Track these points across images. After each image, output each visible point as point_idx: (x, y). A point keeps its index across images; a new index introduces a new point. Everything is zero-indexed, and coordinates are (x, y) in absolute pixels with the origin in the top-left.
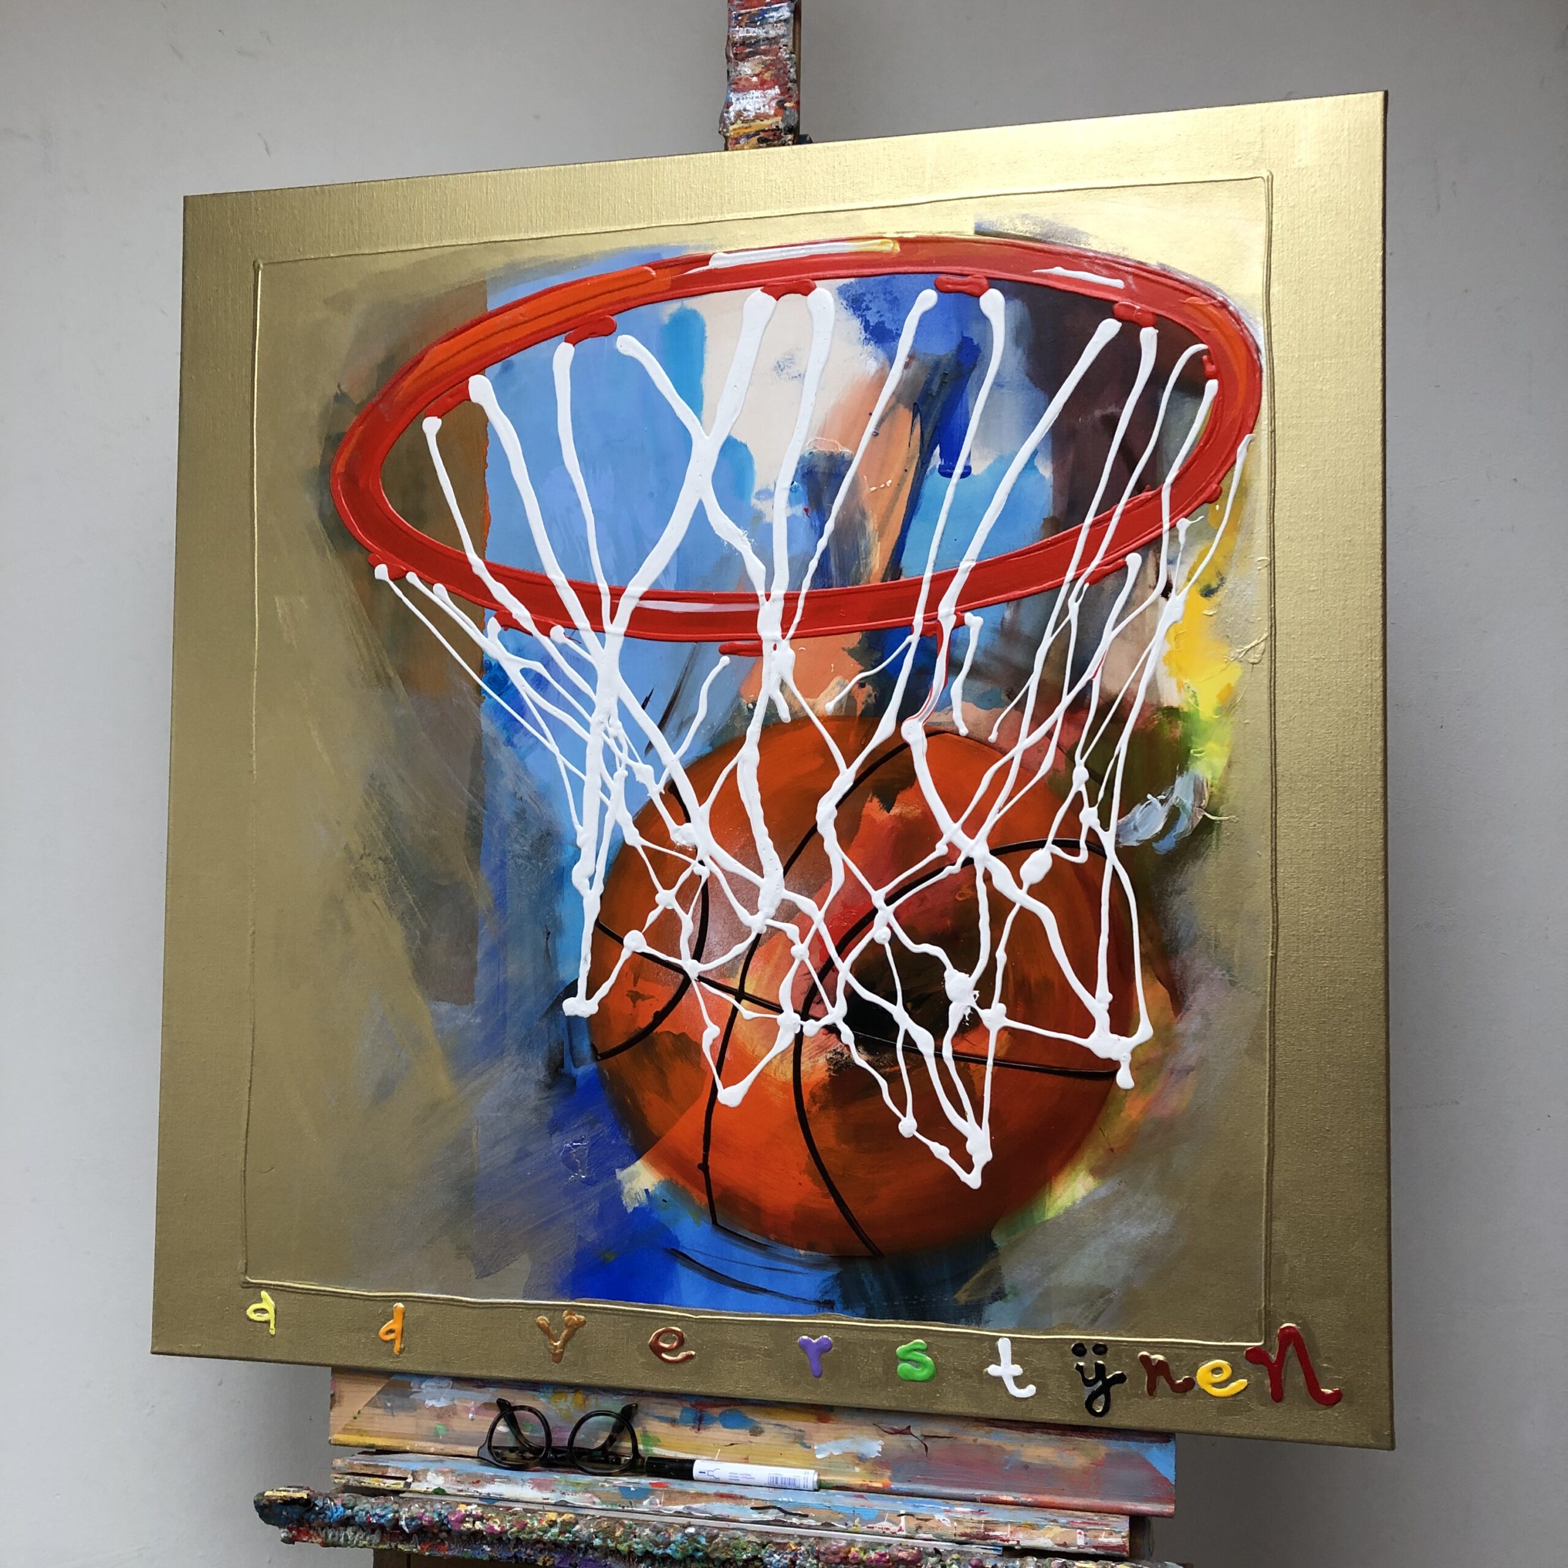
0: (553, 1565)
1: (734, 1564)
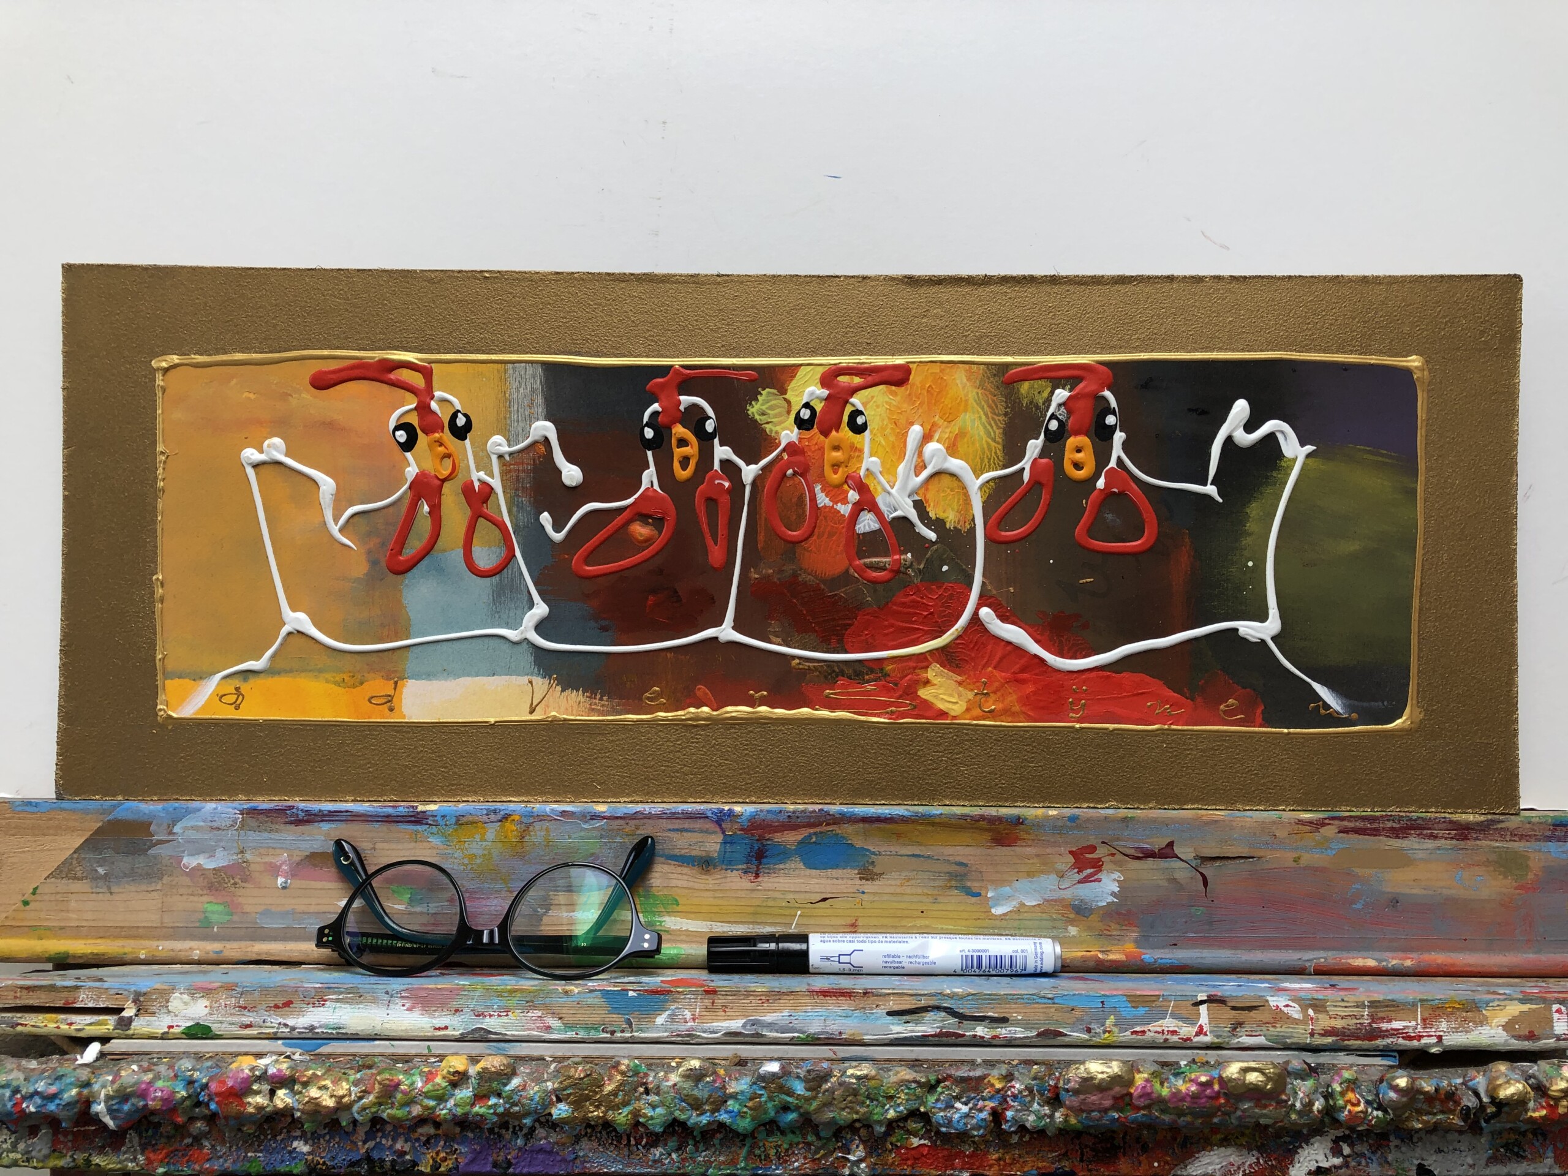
0: (456, 1168)
1: (863, 1132)
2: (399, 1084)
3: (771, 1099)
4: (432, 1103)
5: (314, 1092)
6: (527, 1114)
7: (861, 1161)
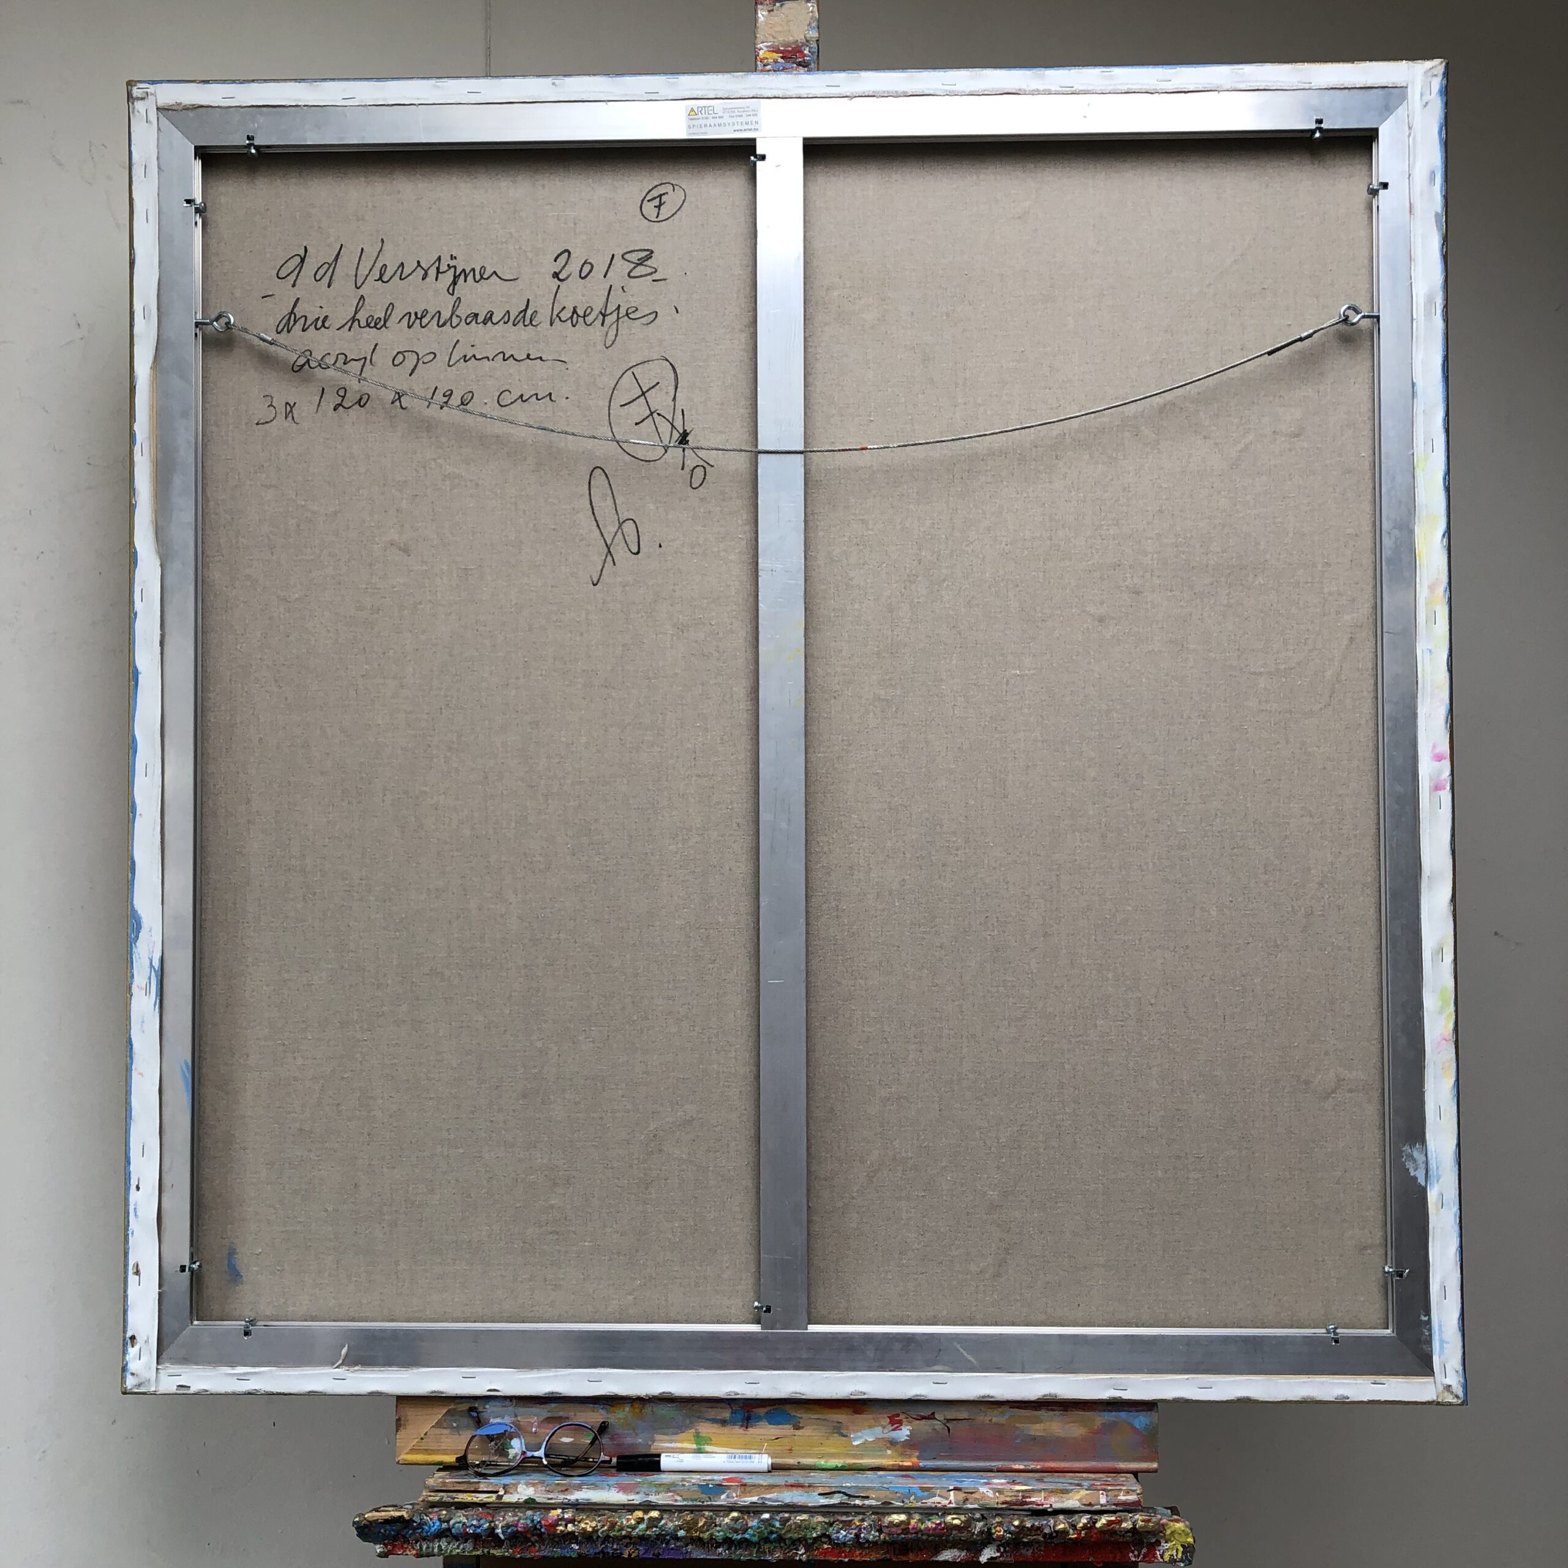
0: (638, 1556)
1: (804, 1542)
2: (617, 1522)
3: (766, 1528)
4: (630, 1530)
5: (583, 1525)
6: (667, 1535)
7: (802, 1554)
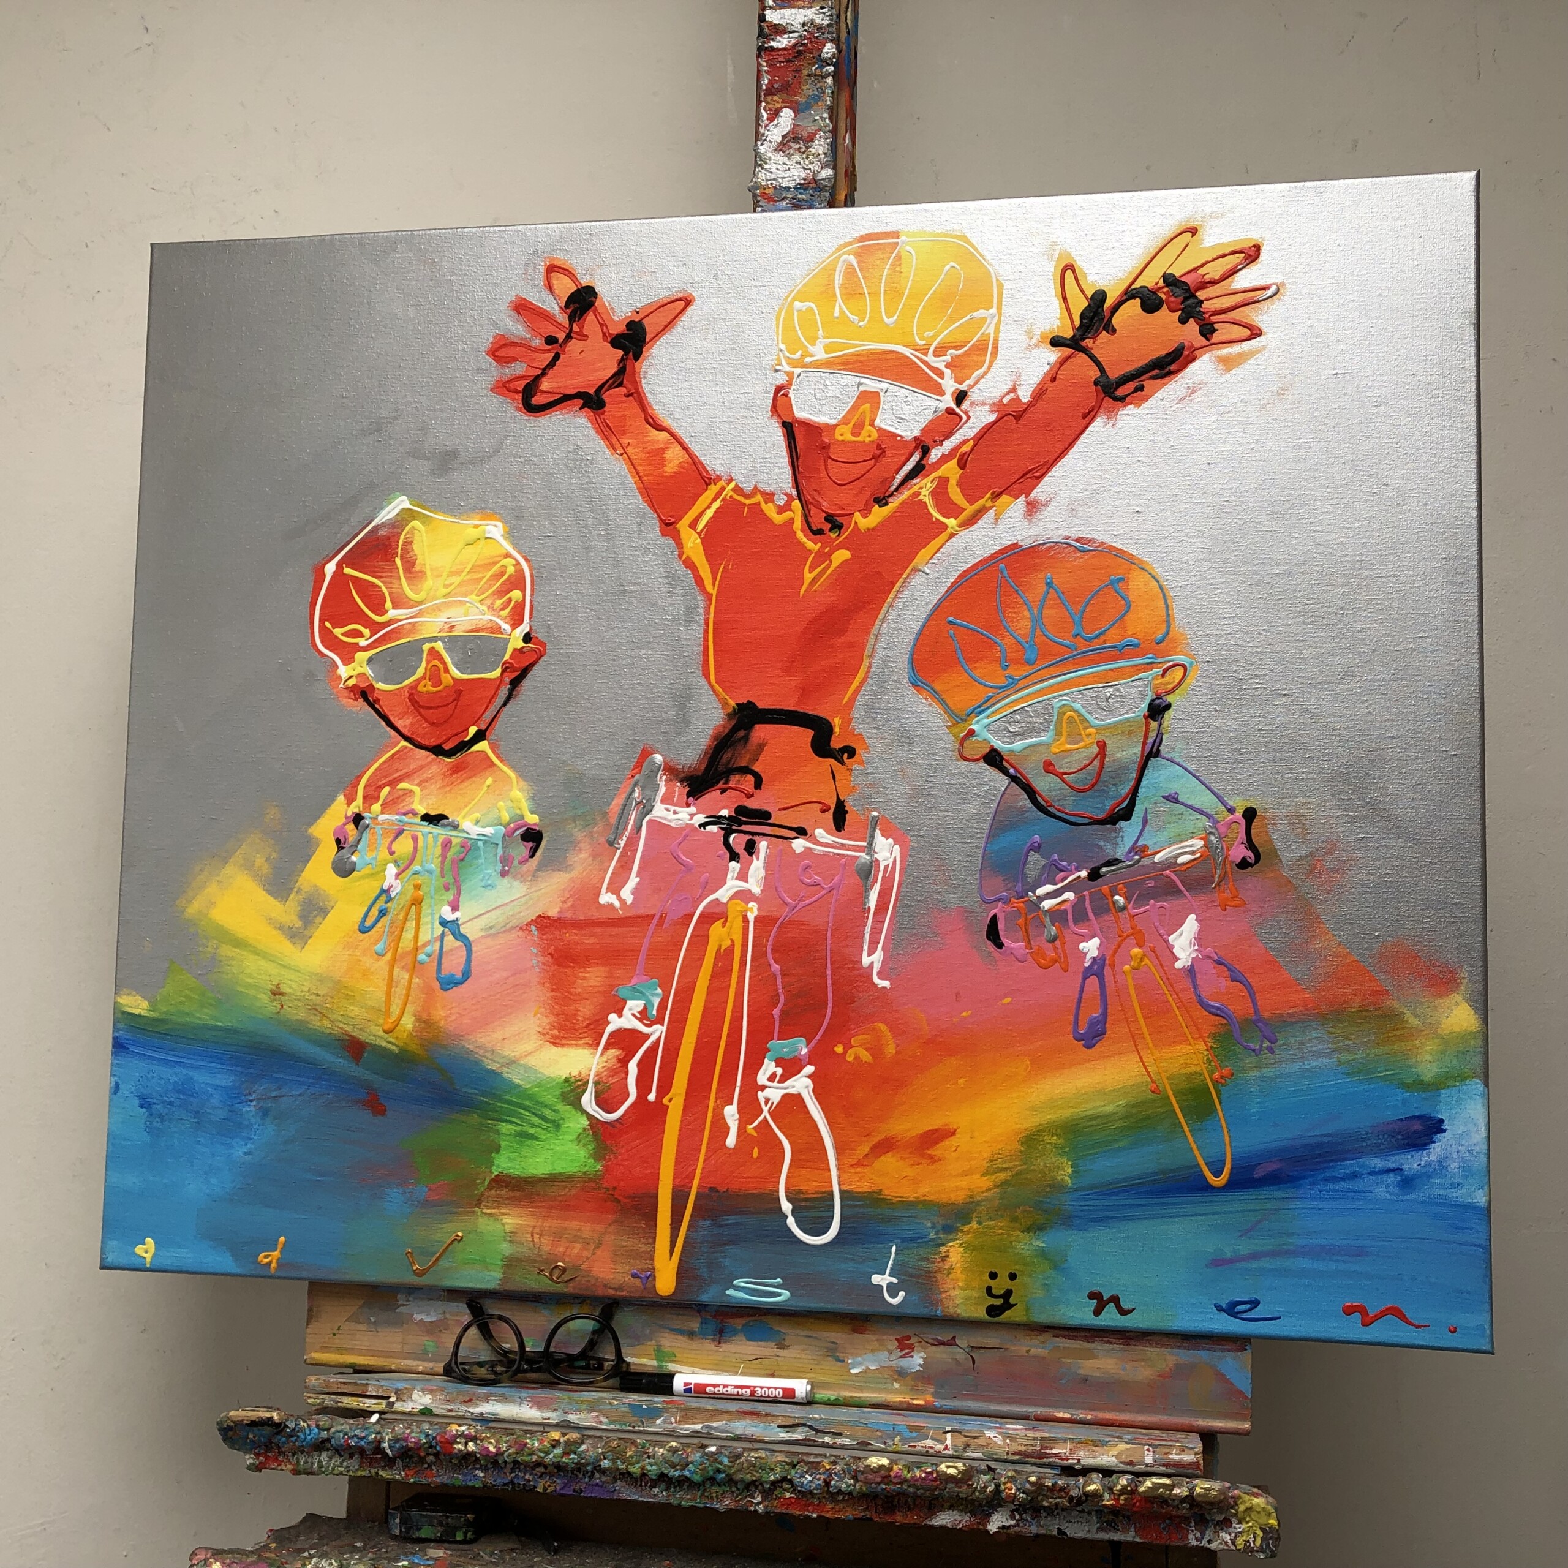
0: (555, 1491)
1: (760, 1487)
2: (527, 1443)
3: (711, 1465)
4: (542, 1455)
6: (589, 1464)
7: (759, 1503)
